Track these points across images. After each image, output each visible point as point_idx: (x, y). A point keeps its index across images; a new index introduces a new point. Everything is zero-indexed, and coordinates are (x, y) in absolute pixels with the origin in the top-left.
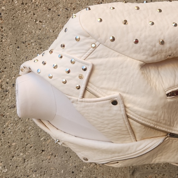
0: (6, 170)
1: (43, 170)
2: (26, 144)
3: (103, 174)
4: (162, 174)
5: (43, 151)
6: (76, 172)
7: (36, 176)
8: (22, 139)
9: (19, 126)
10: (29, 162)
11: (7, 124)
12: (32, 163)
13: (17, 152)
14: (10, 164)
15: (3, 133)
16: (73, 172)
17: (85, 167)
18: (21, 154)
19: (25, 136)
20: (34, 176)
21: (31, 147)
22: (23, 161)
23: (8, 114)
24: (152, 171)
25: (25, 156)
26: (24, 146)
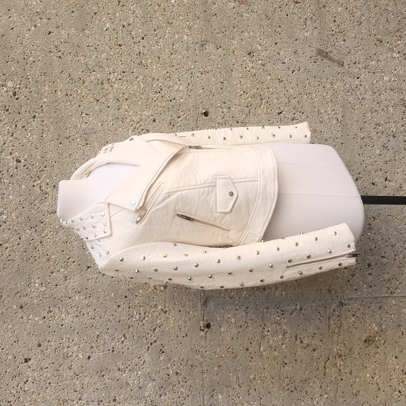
0: (44, 288)
1: (88, 291)
2: (68, 257)
3: (165, 301)
4: (245, 306)
5: (88, 267)
6: (130, 297)
7: (79, 299)
8: (63, 251)
9: (61, 235)
10: (71, 280)
11: (46, 232)
12: (74, 282)
13: (57, 267)
14: (49, 281)
15: (41, 242)
16: (126, 297)
17: (141, 291)
18: (62, 270)
19: (67, 248)
20: (77, 298)
21: (74, 262)
22: (64, 279)
23: (47, 220)
24: (231, 301)
25: (66, 272)
26: (66, 260)
